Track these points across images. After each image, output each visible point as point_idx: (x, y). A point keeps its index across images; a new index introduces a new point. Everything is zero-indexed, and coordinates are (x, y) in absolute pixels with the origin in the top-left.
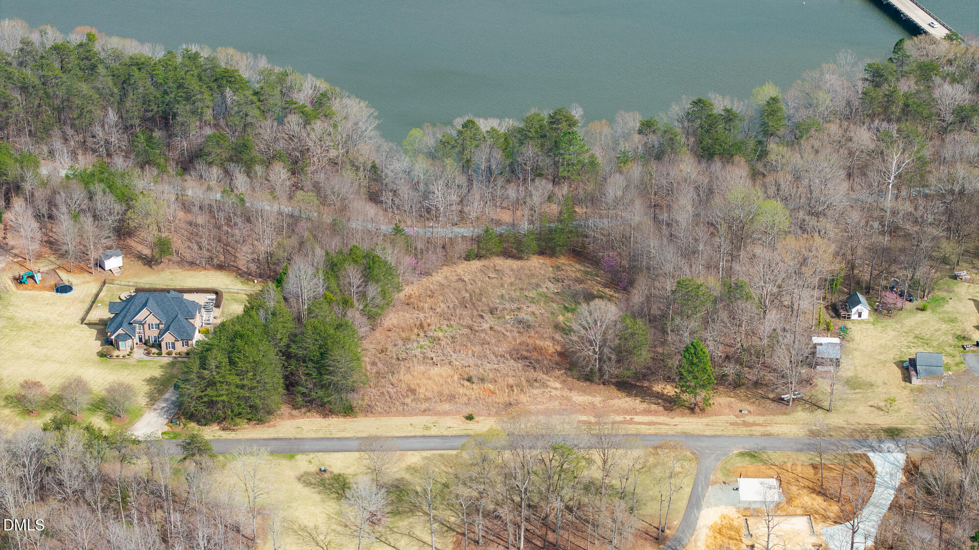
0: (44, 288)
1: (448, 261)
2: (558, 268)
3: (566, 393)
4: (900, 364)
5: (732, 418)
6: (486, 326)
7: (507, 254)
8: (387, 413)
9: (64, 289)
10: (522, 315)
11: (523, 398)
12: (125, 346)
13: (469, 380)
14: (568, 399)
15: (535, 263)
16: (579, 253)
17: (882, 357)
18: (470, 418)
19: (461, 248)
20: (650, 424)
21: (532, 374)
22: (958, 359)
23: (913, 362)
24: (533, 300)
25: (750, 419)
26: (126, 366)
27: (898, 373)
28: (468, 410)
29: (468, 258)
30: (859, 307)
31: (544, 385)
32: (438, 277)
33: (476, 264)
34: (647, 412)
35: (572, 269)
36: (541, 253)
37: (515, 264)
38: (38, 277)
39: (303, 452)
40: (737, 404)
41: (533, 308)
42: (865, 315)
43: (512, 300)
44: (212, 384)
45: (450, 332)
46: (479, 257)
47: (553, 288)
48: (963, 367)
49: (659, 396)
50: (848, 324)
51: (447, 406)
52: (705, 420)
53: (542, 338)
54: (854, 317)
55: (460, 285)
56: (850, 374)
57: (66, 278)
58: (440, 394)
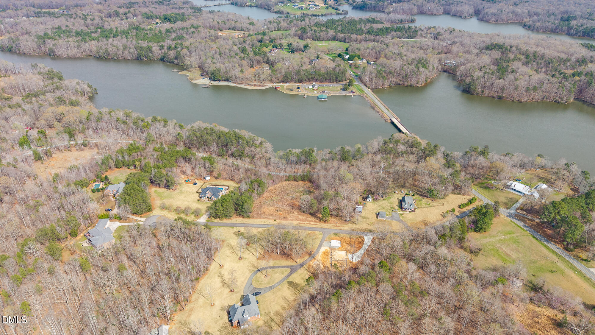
0: (191, 183)
1: (281, 181)
2: (305, 184)
3: (298, 215)
4: (376, 213)
5: (334, 224)
6: (285, 198)
7: (295, 180)
8: (257, 218)
9: (195, 184)
10: (294, 196)
11: (288, 216)
12: (203, 199)
13: (277, 211)
14: (298, 217)
15: (301, 183)
16: (310, 181)
17: (372, 212)
18: (275, 220)
19: (285, 178)
20: (314, 225)
21: (292, 210)
22: (390, 213)
23: (379, 213)
24: (297, 192)
25: (338, 225)
26: (203, 203)
27: (375, 216)
28: (275, 218)
29: (286, 181)
30: (369, 199)
31: (293, 213)
32: (278, 185)
33: (287, 182)
34: (315, 221)
35: (308, 184)
36: (302, 180)
37: (295, 183)
38: (190, 181)
39: (236, 226)
40: (336, 221)
41: (296, 194)
42: (371, 201)
43: (292, 192)
44: (217, 210)
45: (277, 198)
46: (288, 180)
47: (302, 189)
48: (391, 215)
49: (319, 217)
50: (366, 203)
51: (271, 217)
52: (327, 224)
53: (296, 201)
54: (368, 201)
55: (282, 187)
56: (364, 215)
57: (196, 181)
58: (270, 214)
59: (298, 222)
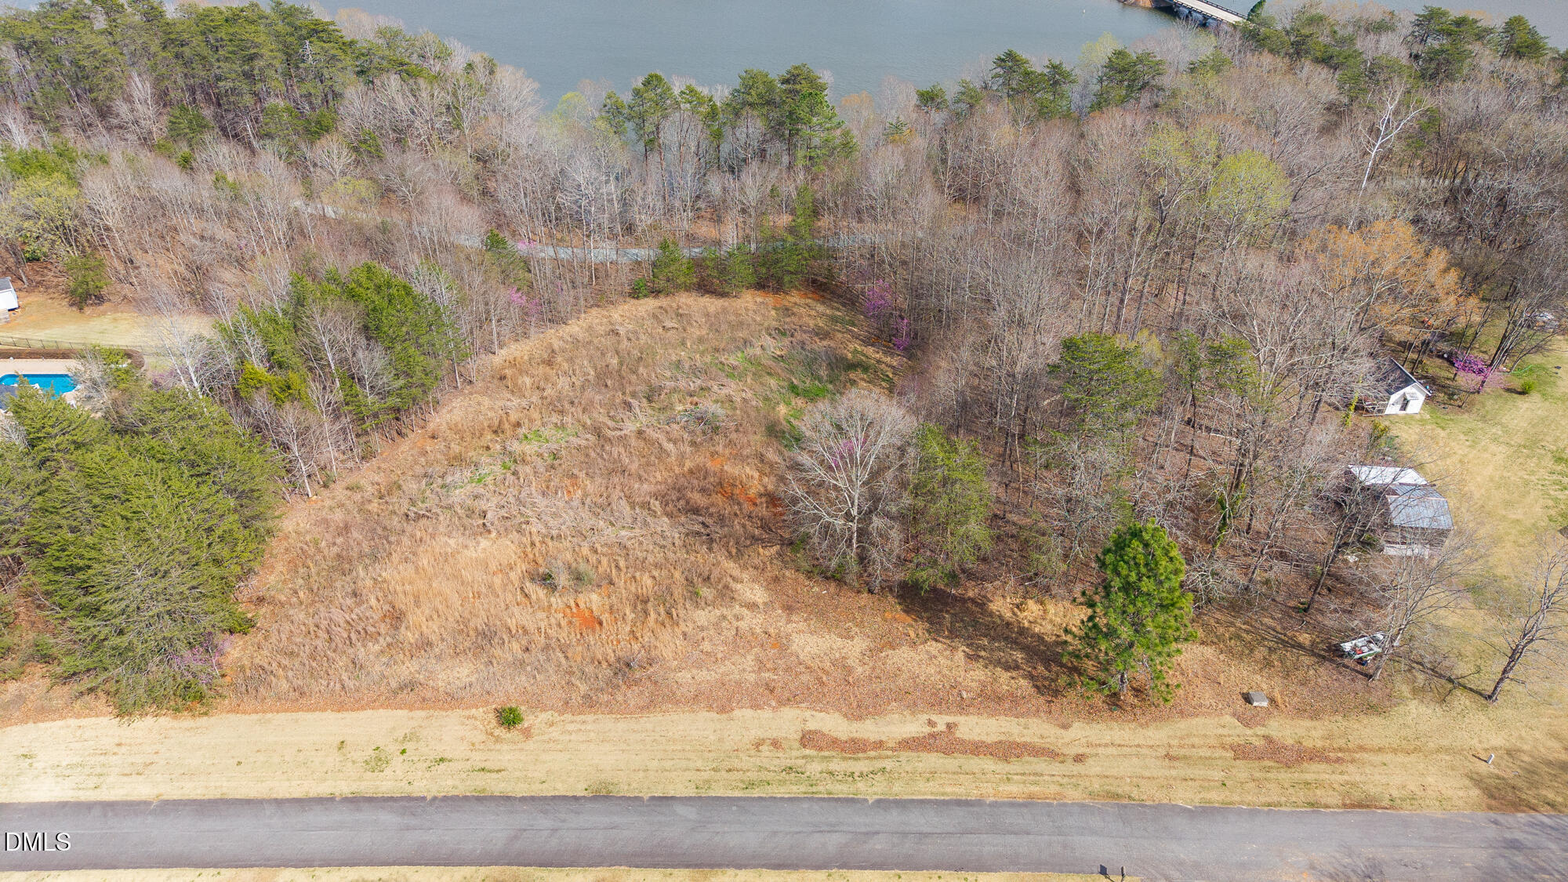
1: (601, 300)
2: (787, 311)
3: (779, 623)
5: (1227, 727)
6: (630, 427)
7: (705, 288)
8: (299, 698)
10: (709, 406)
11: (668, 644)
13: (546, 580)
14: (781, 644)
15: (750, 304)
16: (822, 287)
18: (508, 718)
19: (625, 277)
20: (1006, 751)
21: (702, 557)
24: (733, 372)
25: (1285, 729)
28: (510, 690)
29: (635, 293)
31: (726, 594)
32: (575, 328)
33: (649, 304)
34: (991, 700)
35: (811, 312)
36: (761, 286)
37: (712, 304)
41: (732, 388)
42: (1421, 412)
43: (695, 371)
45: (555, 439)
46: (656, 293)
47: (774, 346)
49: (1013, 635)
51: (463, 672)
52: (1158, 734)
53: (742, 459)
55: (608, 342)
58: (463, 627)
59: (788, 721)
